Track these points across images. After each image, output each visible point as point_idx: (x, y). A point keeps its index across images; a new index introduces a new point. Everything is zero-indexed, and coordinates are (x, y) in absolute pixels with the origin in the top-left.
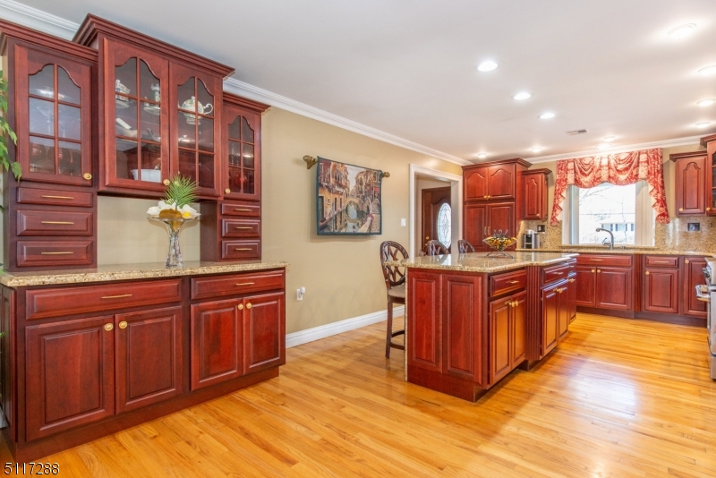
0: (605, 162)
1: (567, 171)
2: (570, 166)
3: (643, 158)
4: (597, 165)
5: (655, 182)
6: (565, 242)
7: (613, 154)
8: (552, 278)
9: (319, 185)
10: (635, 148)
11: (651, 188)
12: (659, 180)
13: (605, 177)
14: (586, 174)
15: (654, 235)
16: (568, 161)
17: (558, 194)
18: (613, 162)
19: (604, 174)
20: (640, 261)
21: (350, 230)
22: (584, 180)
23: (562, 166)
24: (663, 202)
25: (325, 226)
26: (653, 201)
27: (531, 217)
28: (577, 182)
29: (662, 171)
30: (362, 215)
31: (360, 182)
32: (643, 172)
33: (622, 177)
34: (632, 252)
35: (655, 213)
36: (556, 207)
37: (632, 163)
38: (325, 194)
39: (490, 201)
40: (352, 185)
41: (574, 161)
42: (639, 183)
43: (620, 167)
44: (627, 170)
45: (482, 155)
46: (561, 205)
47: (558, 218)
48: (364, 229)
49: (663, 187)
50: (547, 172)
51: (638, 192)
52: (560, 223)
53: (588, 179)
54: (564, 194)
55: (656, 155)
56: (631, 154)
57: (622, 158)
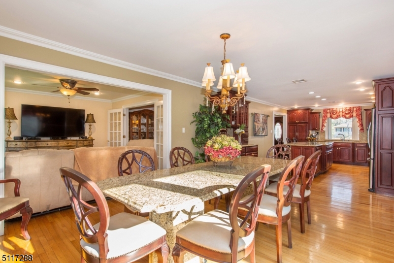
0: (341, 110)
1: (327, 113)
2: (328, 111)
3: (355, 109)
4: (338, 111)
5: (359, 118)
6: (326, 138)
7: (344, 107)
8: (328, 149)
9: (254, 121)
10: (352, 106)
11: (358, 120)
12: (360, 117)
13: (341, 115)
14: (334, 114)
15: (359, 136)
16: (328, 109)
17: (324, 121)
18: (344, 111)
19: (341, 114)
20: (354, 145)
21: (261, 134)
22: (333, 116)
23: (325, 111)
24: (362, 125)
25: (256, 134)
26: (358, 124)
27: (314, 129)
28: (331, 117)
29: (361, 114)
30: (263, 129)
31: (263, 119)
32: (355, 114)
33: (347, 116)
34: (351, 142)
35: (359, 129)
36: (323, 126)
37: (351, 111)
38: (255, 124)
39: (298, 123)
40: (261, 120)
41: (330, 109)
42: (353, 118)
43: (347, 112)
44: (349, 114)
45: (296, 107)
46: (325, 125)
47: (324, 130)
48: (264, 134)
49: (362, 120)
50: (319, 113)
51: (353, 121)
52: (324, 131)
53: (335, 116)
54: (326, 121)
55: (359, 109)
56: (350, 108)
57: (347, 109)
